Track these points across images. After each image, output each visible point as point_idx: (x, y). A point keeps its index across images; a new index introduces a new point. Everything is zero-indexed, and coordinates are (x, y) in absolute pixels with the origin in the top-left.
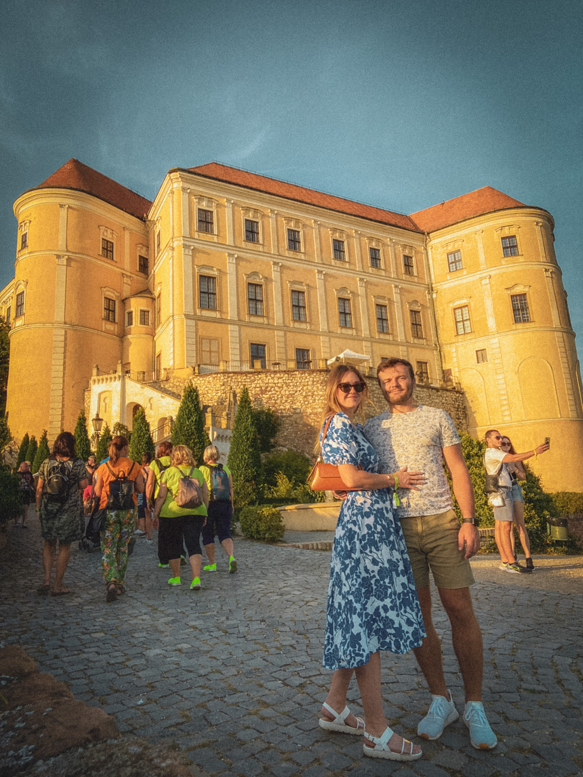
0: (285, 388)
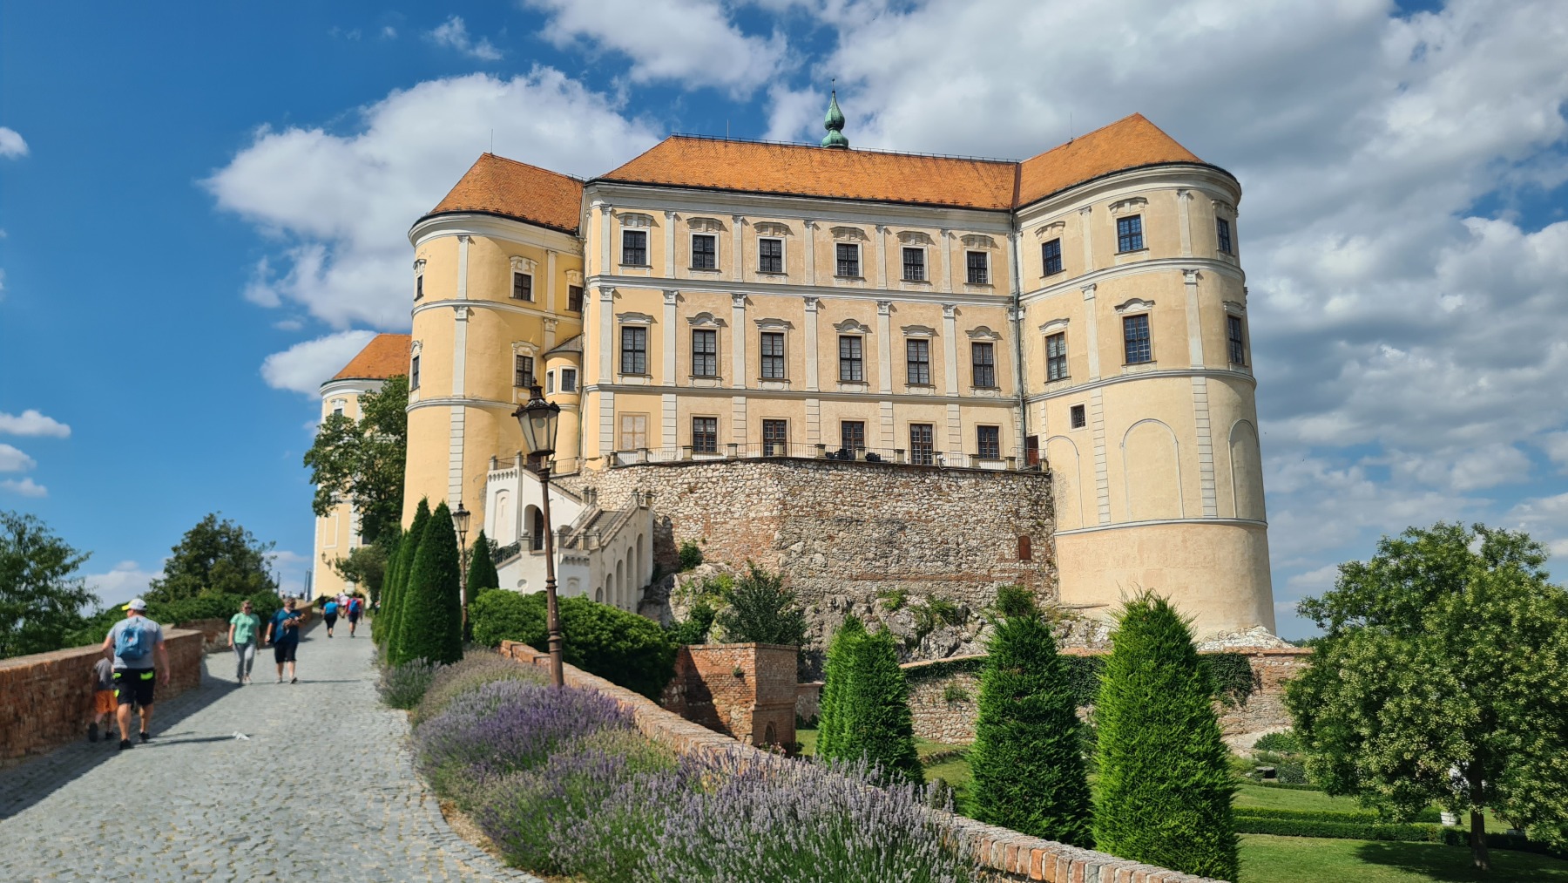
0: (721, 483)
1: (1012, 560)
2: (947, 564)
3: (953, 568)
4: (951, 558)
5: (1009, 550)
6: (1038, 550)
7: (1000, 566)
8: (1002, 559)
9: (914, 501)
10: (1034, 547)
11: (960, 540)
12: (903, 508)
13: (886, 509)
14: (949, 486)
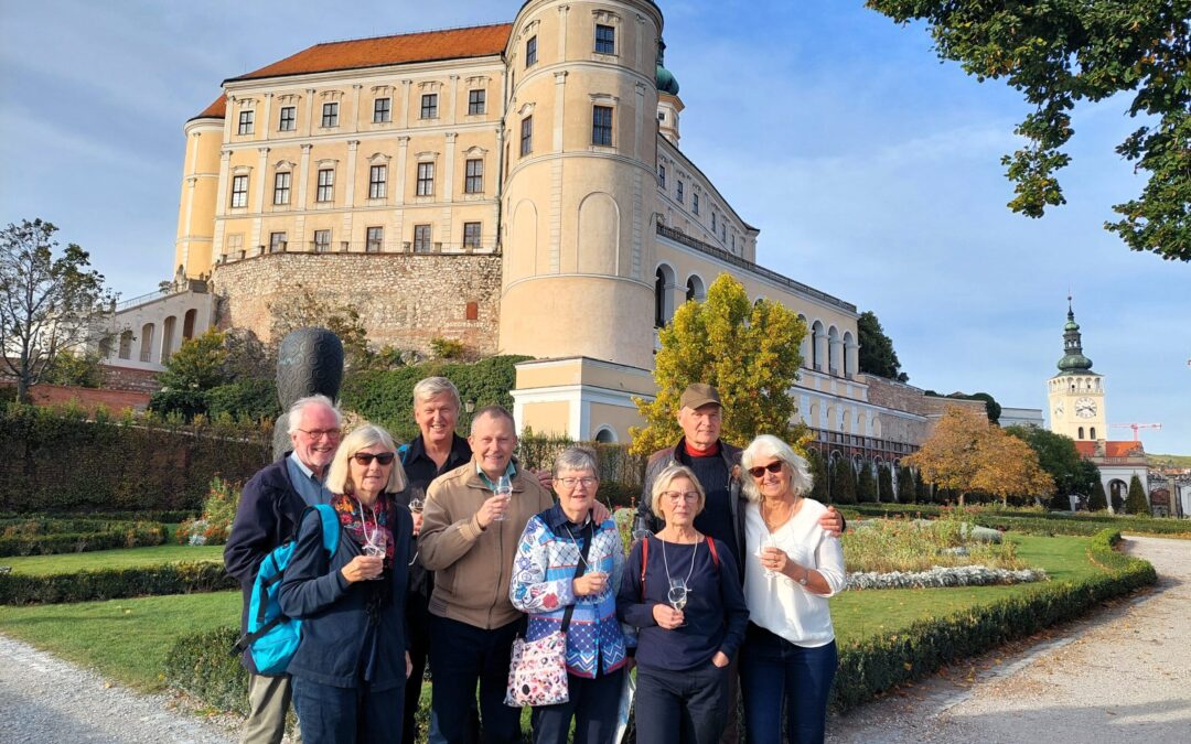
1: (460, 320)
2: (403, 323)
3: (408, 326)
4: (408, 320)
5: (459, 313)
6: (484, 312)
7: (448, 325)
8: (452, 319)
9: (382, 279)
10: (479, 310)
11: (417, 306)
12: (370, 284)
13: (359, 286)
14: (412, 267)
